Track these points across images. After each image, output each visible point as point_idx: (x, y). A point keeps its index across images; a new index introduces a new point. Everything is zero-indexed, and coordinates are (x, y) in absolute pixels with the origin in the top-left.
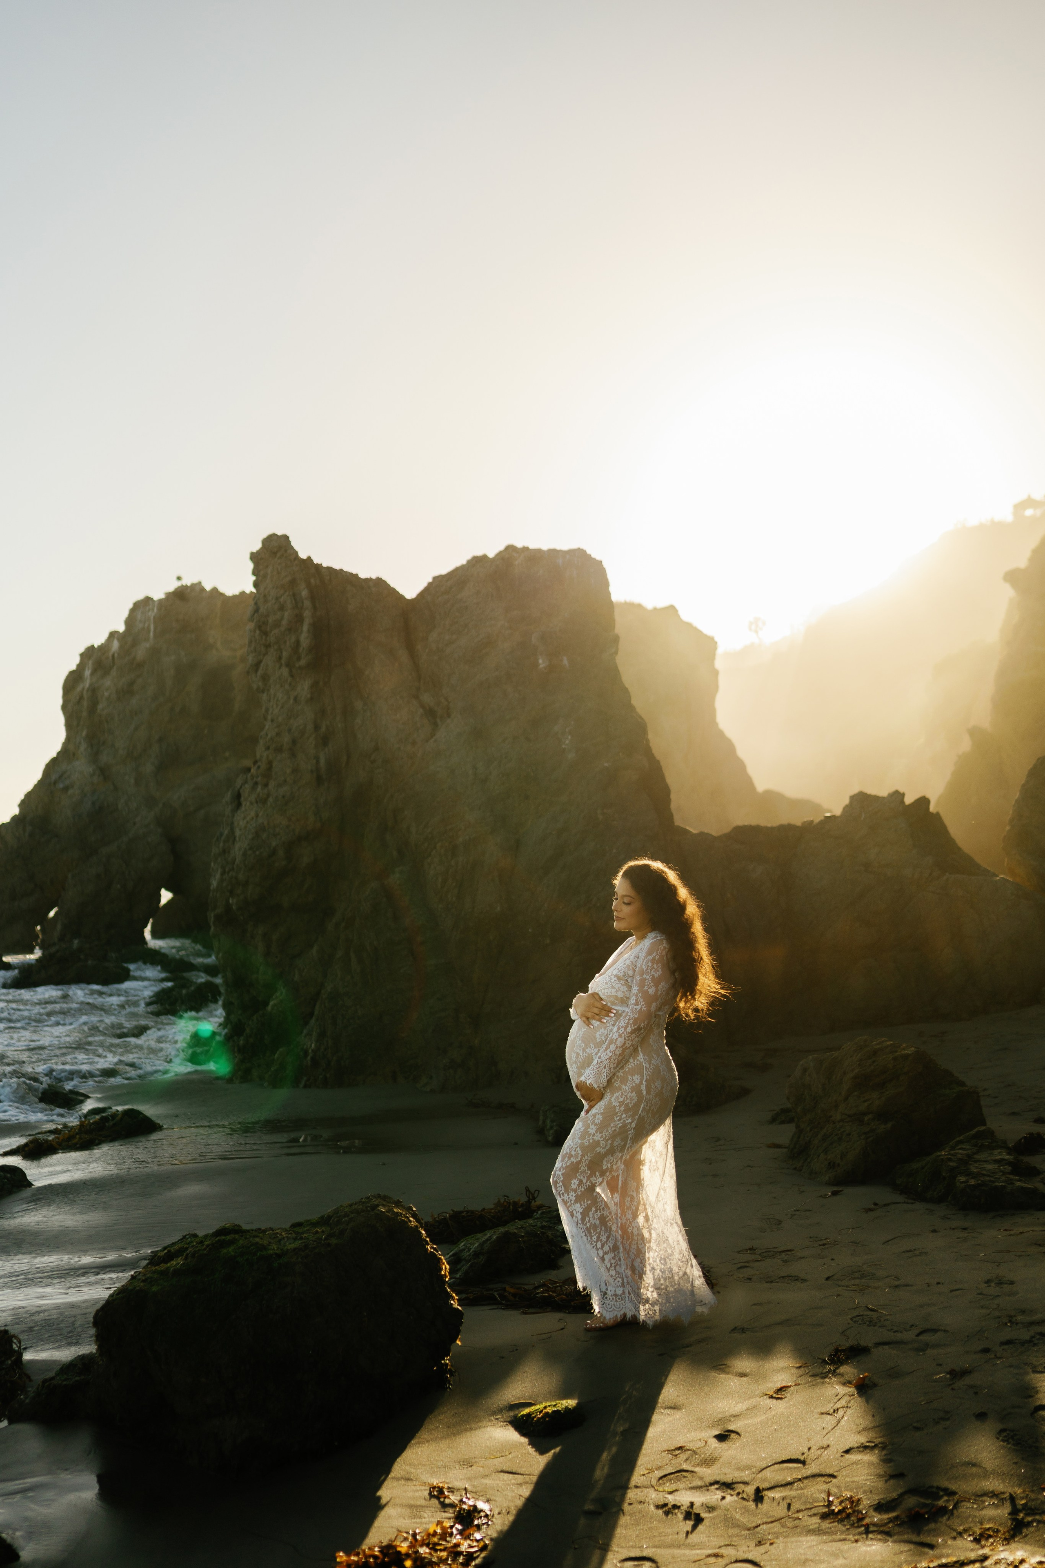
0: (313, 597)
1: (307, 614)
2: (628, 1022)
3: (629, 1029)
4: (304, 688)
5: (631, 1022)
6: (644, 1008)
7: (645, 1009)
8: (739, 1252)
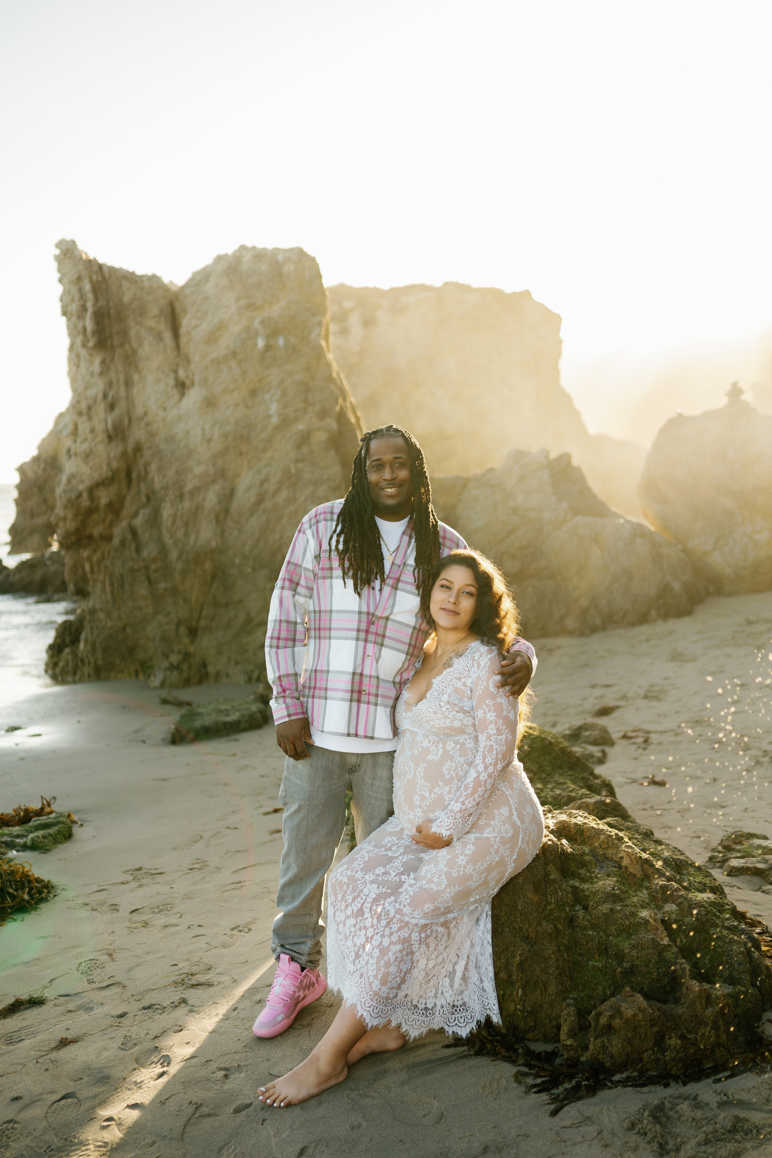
2: (497, 758)
3: (499, 767)
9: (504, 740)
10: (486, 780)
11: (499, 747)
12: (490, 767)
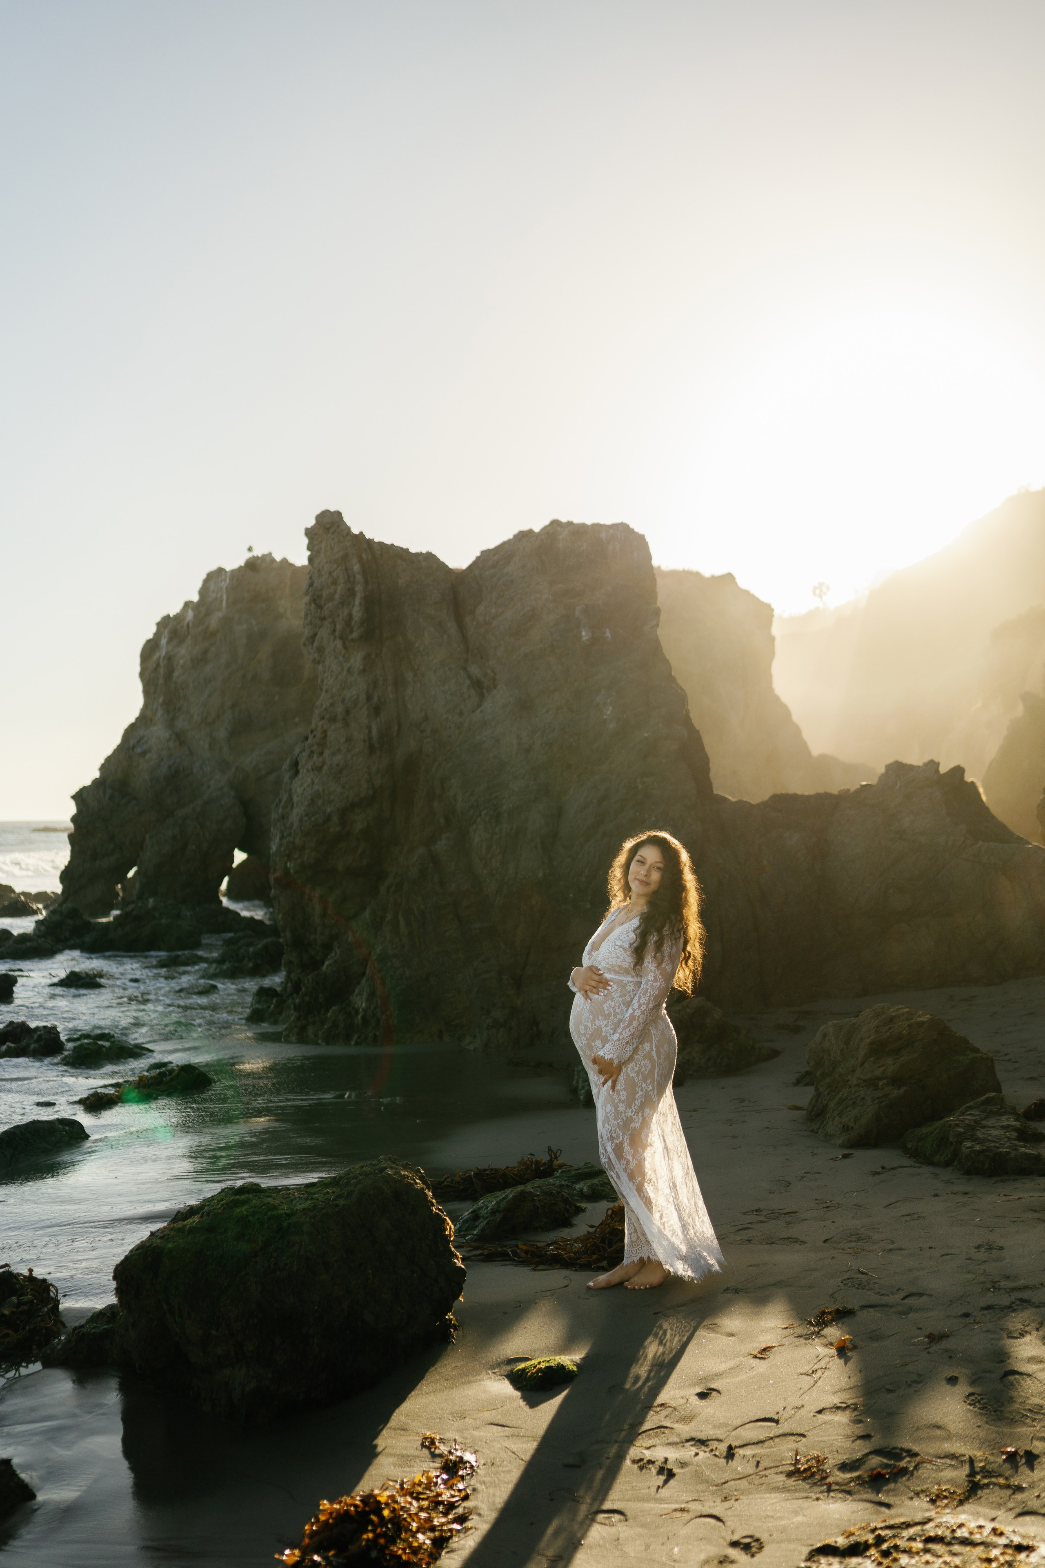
2: (649, 999)
3: (651, 1006)
5: (652, 998)
6: (663, 985)
9: (658, 987)
10: (639, 1016)
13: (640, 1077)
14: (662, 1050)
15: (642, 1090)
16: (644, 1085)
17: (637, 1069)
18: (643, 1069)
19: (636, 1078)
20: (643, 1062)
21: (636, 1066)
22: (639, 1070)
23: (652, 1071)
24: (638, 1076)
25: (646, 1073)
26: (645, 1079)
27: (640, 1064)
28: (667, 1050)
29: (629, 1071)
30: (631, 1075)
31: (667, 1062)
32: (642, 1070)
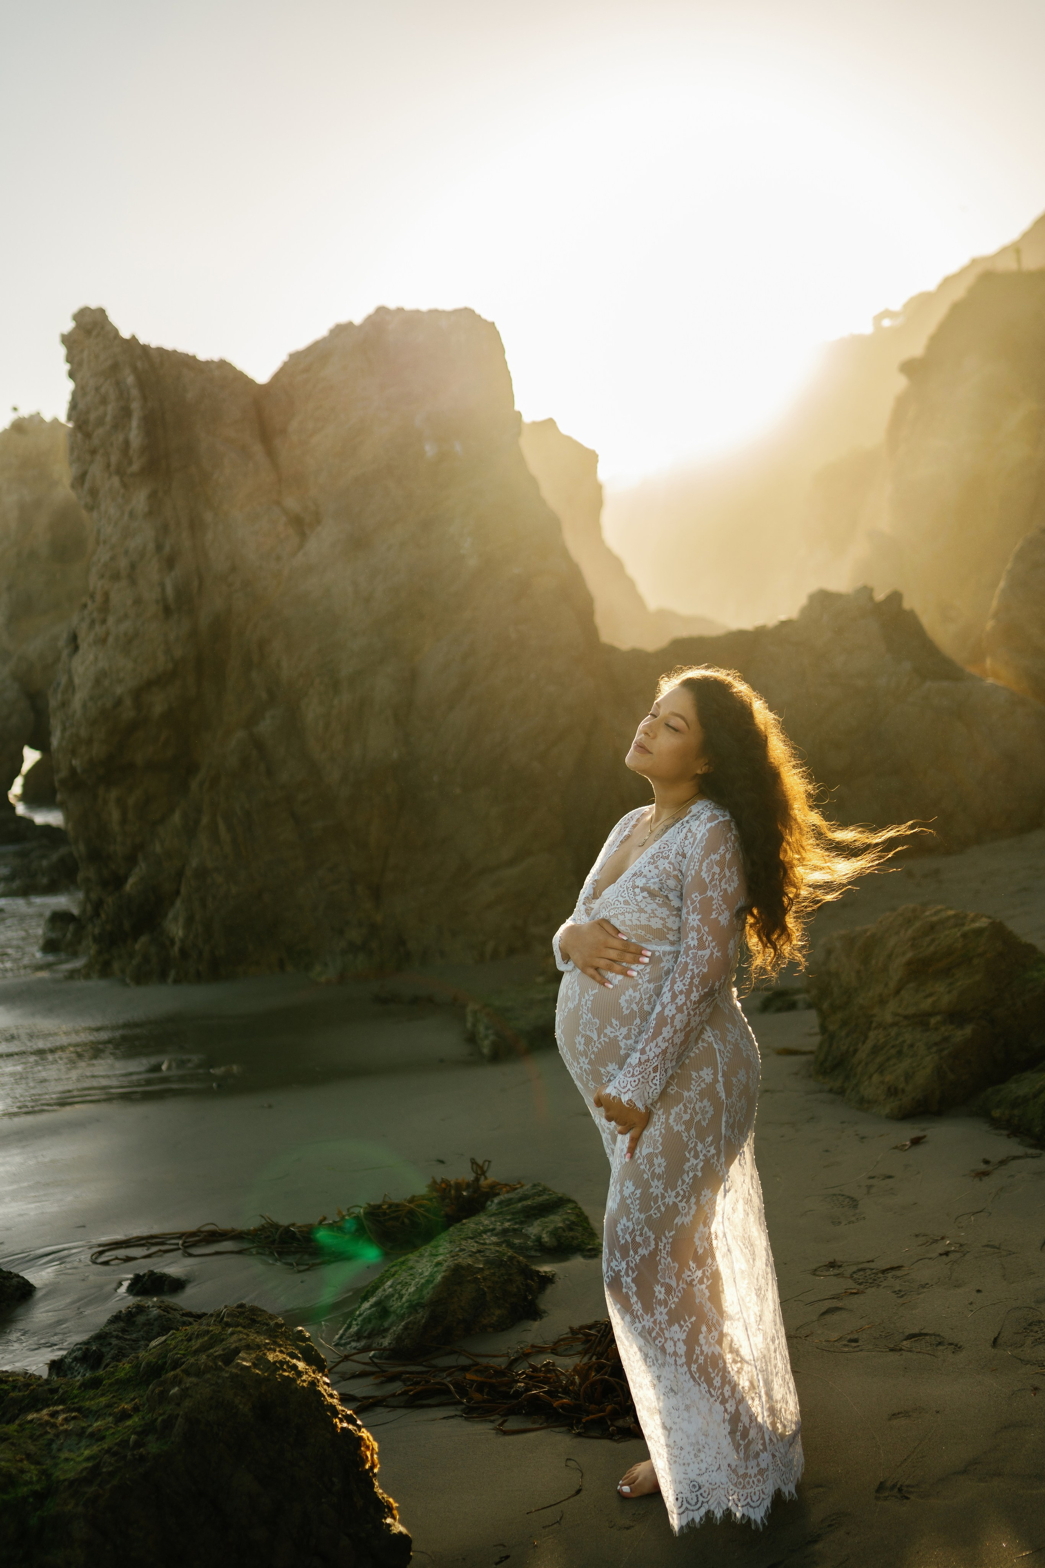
0: (141, 384)
1: (135, 406)
2: (691, 983)
3: (694, 996)
4: (140, 500)
5: (696, 981)
6: (717, 954)
7: (719, 954)
8: (814, 1272)
9: (706, 958)
10: (674, 1016)
11: (697, 968)
12: (679, 997)
13: (693, 1132)
14: (734, 1080)
15: (696, 1157)
16: (700, 1147)
17: (686, 1117)
18: (699, 1117)
19: (685, 1135)
20: (699, 1104)
21: (685, 1112)
22: (692, 1118)
23: (715, 1119)
24: (688, 1130)
25: (704, 1124)
26: (701, 1137)
27: (694, 1108)
28: (744, 1080)
29: (671, 1121)
30: (676, 1129)
31: (743, 1101)
32: (697, 1119)
